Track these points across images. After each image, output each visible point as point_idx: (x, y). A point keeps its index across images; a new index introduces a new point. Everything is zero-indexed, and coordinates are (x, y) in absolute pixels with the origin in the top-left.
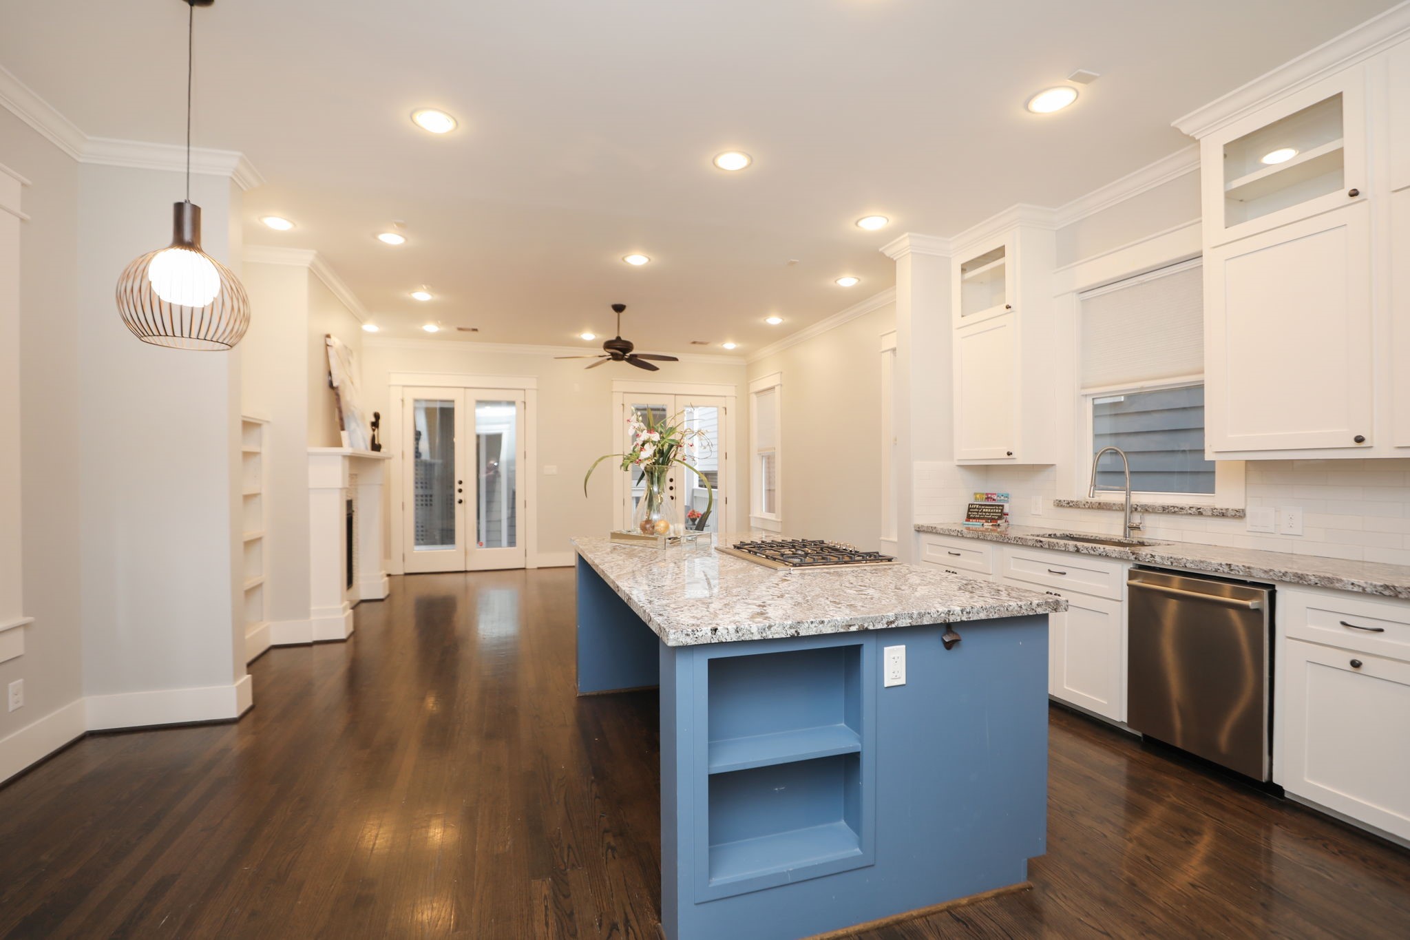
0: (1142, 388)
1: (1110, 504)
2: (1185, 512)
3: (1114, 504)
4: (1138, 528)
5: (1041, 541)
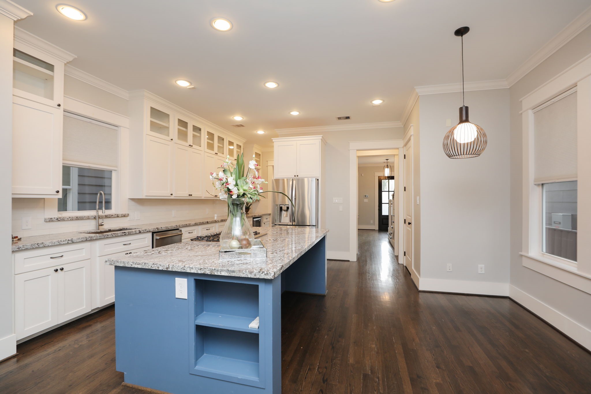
0: (89, 167)
1: (82, 217)
2: (113, 216)
3: (85, 217)
4: (102, 225)
5: (125, 232)
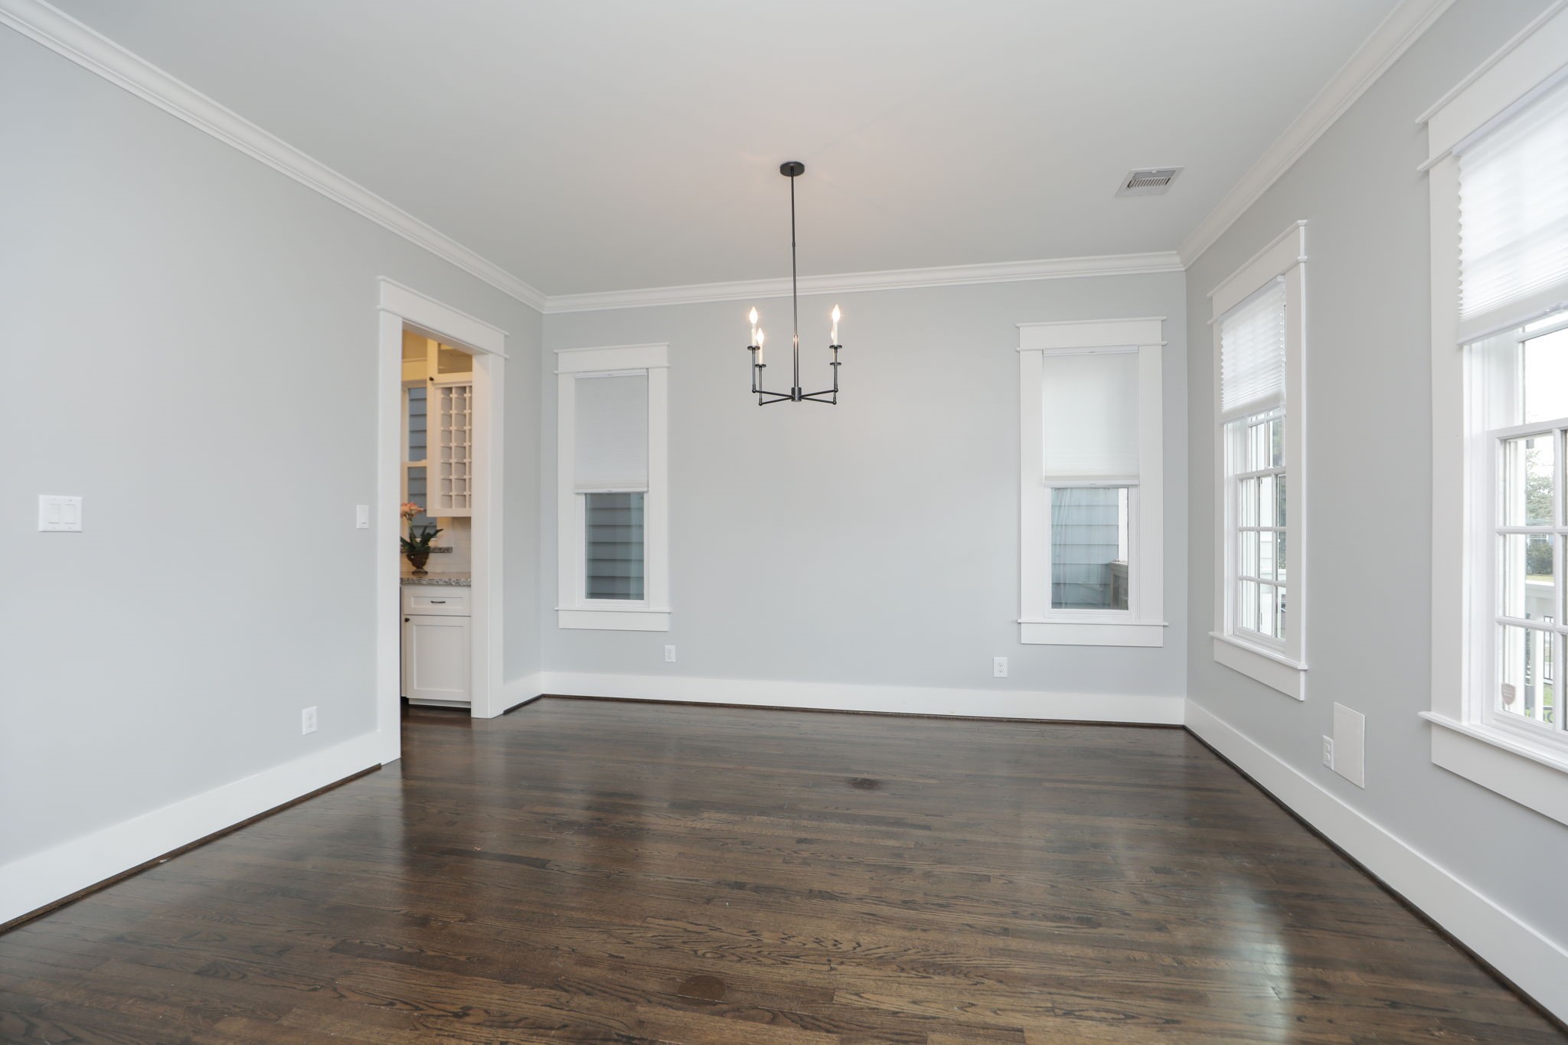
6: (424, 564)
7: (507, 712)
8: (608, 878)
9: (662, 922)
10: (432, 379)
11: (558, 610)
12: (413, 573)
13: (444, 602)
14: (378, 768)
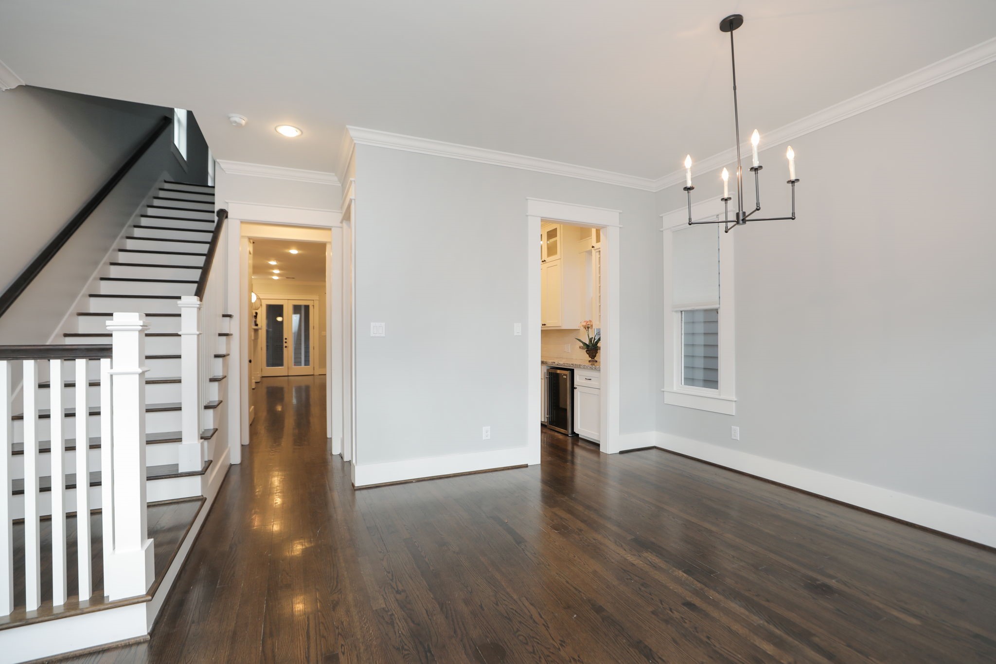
6: (595, 356)
7: (622, 453)
8: (538, 564)
9: (527, 604)
10: (593, 247)
11: (664, 391)
12: (589, 361)
13: (590, 379)
14: (526, 466)
